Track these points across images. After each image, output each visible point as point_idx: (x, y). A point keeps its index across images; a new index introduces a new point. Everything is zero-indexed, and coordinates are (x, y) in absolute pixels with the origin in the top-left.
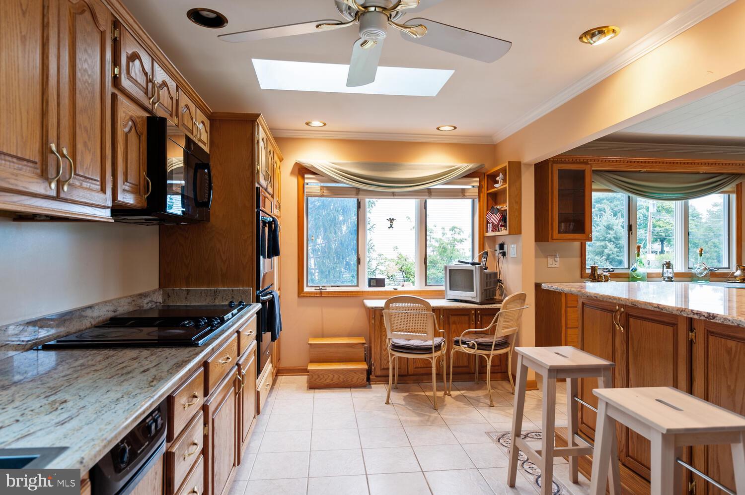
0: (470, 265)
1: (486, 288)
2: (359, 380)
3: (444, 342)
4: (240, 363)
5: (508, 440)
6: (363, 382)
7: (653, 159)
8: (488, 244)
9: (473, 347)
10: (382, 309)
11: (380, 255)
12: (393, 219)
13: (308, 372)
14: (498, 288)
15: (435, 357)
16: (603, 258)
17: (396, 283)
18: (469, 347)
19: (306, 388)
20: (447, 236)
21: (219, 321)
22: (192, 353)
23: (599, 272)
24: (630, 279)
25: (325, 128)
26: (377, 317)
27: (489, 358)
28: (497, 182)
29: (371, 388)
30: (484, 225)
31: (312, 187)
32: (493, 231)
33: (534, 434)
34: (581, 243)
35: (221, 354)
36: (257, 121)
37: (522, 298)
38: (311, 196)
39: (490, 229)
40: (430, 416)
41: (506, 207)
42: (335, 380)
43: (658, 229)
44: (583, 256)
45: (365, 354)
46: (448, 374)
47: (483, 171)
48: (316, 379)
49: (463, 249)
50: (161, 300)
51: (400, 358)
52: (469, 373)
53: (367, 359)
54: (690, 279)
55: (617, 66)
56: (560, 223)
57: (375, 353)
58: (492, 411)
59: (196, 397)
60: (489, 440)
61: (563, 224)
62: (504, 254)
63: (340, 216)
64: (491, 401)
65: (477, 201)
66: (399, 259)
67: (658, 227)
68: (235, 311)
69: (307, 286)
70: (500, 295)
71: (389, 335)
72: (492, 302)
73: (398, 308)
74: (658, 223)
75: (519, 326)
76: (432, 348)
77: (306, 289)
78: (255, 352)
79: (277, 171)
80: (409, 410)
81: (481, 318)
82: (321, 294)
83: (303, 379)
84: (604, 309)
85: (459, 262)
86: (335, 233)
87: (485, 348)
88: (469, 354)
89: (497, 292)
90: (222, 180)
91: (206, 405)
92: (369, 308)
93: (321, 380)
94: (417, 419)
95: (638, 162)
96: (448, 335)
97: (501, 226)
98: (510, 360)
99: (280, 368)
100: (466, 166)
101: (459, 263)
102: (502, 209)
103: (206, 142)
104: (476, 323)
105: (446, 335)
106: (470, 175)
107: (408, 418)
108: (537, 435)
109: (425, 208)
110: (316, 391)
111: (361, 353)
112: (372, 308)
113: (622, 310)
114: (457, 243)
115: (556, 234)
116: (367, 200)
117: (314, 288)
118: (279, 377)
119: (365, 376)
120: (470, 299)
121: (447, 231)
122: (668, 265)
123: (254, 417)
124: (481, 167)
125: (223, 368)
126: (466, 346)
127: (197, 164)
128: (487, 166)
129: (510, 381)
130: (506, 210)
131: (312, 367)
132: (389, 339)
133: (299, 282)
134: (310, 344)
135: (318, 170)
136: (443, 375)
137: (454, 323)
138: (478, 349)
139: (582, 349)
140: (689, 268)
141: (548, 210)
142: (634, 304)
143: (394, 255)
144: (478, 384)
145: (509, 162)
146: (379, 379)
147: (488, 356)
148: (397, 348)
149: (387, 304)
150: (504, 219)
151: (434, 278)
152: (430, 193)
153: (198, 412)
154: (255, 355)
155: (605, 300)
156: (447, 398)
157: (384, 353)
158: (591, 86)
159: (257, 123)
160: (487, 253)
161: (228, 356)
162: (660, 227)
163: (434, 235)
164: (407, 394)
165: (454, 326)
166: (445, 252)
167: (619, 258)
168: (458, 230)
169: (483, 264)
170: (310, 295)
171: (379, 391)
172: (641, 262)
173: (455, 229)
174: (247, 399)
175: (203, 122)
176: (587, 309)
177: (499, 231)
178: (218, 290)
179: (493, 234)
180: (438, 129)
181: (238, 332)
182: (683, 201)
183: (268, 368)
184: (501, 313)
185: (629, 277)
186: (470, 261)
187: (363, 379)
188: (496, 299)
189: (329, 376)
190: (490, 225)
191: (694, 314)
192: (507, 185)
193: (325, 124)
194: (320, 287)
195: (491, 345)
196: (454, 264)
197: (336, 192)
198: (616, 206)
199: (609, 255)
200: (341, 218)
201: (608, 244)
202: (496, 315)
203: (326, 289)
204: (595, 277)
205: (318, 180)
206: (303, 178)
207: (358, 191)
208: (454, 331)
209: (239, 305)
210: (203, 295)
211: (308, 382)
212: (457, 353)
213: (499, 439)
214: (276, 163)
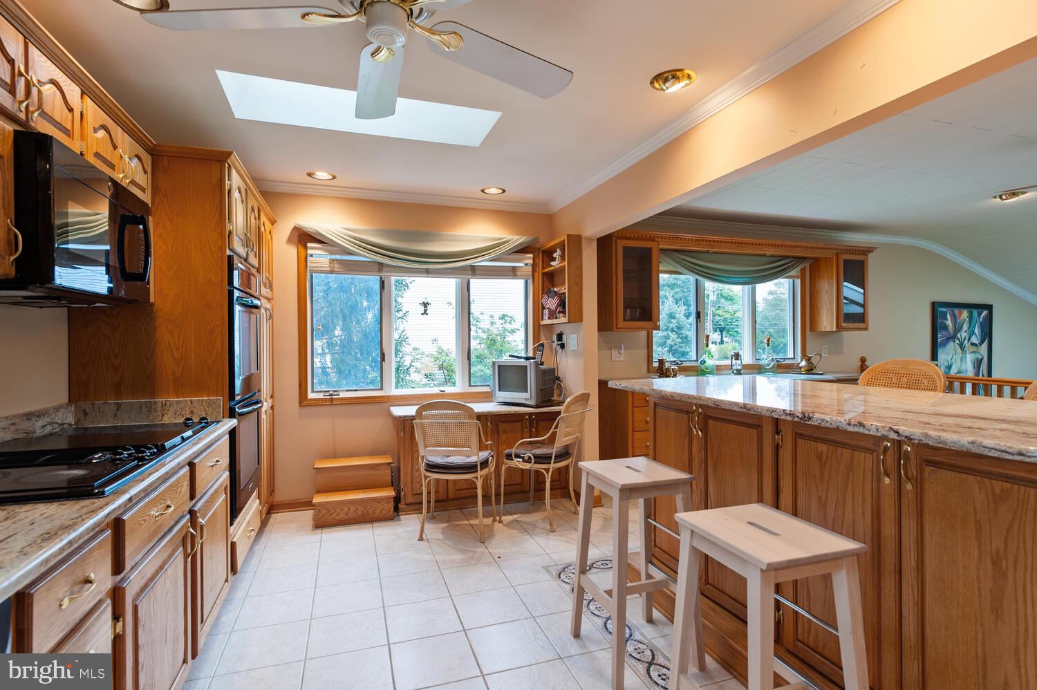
0: (523, 360)
1: (541, 388)
2: (383, 511)
3: (492, 456)
4: (196, 509)
5: (571, 574)
6: (389, 514)
7: (722, 238)
8: (544, 335)
9: (529, 461)
10: (413, 418)
11: (415, 349)
12: (427, 303)
13: (314, 506)
14: (555, 386)
15: (481, 476)
16: (666, 349)
17: (435, 382)
18: (524, 461)
19: (311, 528)
20: (496, 326)
21: (156, 451)
22: (85, 510)
23: (667, 365)
24: (699, 372)
25: (334, 182)
26: (408, 430)
27: (548, 473)
28: (554, 259)
29: (400, 520)
30: (539, 310)
31: (317, 259)
32: (549, 318)
33: (600, 563)
34: (648, 333)
35: (153, 503)
36: (228, 161)
37: (585, 398)
38: (317, 272)
39: (546, 317)
40: (475, 552)
41: (564, 289)
42: (351, 514)
43: (717, 318)
44: (650, 348)
45: (392, 476)
46: (498, 495)
47: (538, 246)
48: (324, 515)
49: (515, 341)
50: (70, 419)
51: (437, 480)
52: (523, 492)
53: (395, 482)
54: (757, 371)
55: (694, 120)
56: (625, 309)
57: (405, 475)
58: (550, 537)
59: (90, 582)
60: (548, 577)
61: (628, 311)
62: (562, 346)
63: (364, 301)
64: (551, 525)
65: (530, 282)
66: (440, 353)
67: (717, 316)
68: (189, 433)
69: (313, 391)
70: (558, 395)
71: (422, 451)
72: (551, 404)
73: (432, 416)
74: (718, 312)
75: (581, 431)
76: (477, 466)
77: (311, 396)
78: (226, 488)
79: (266, 236)
80: (449, 545)
81: (537, 423)
82: (331, 401)
83: (307, 516)
84: (679, 410)
85: (510, 356)
86: (358, 322)
87: (543, 461)
88: (522, 469)
89: (555, 391)
90: (173, 244)
91: (119, 587)
92: (396, 418)
93: (331, 515)
94: (458, 557)
95: (707, 241)
96: (497, 449)
97: (560, 312)
98: (571, 473)
99: (274, 503)
100: (517, 239)
101: (510, 358)
102: (561, 292)
103: (145, 186)
104: (531, 431)
105: (494, 448)
106: (522, 250)
107: (448, 558)
108: (604, 564)
109: (468, 290)
110: (324, 530)
111: (386, 475)
112: (400, 417)
113: (700, 410)
114: (507, 334)
115: (621, 323)
116: (393, 279)
117: (322, 394)
118: (273, 515)
119: (391, 506)
120: (524, 402)
121: (496, 319)
122: (737, 356)
123: (226, 581)
124: (536, 240)
125: (158, 523)
126: (521, 460)
127: (123, 216)
128: (542, 239)
129: (571, 499)
130: (564, 293)
131: (318, 499)
132: (423, 457)
133: (300, 386)
134: (317, 468)
135: (325, 236)
136: (491, 496)
137: (505, 431)
138: (535, 463)
139: (655, 459)
140: (757, 359)
141: (612, 294)
142: (717, 403)
143: (433, 350)
144: (534, 504)
145: (568, 235)
146: (412, 507)
147: (547, 470)
148: (432, 467)
149: (419, 412)
150: (562, 303)
151: (482, 376)
152: (474, 271)
153: (100, 602)
154: (226, 493)
155: (683, 400)
156: (497, 526)
157: (417, 474)
158: (666, 142)
159: (228, 164)
160: (542, 345)
161: (169, 503)
162: (719, 316)
163: (481, 325)
164: (446, 525)
165: (504, 435)
166: (494, 344)
167: (681, 349)
168: (509, 319)
169: (538, 359)
170: (317, 403)
171: (410, 524)
172: (709, 353)
173: (506, 318)
174: (211, 558)
175: (138, 157)
176: (659, 411)
177: (556, 318)
178: (167, 402)
179: (550, 322)
180: (483, 191)
181: (192, 465)
182: (750, 286)
183: (253, 507)
184: (562, 418)
185: (698, 371)
186: (523, 354)
187: (389, 510)
188: (554, 400)
189: (343, 509)
190: (546, 311)
191: (787, 414)
192: (566, 263)
193: (334, 177)
194: (331, 392)
195: (551, 457)
196: (505, 359)
197: (352, 267)
198: (677, 293)
199: (671, 346)
200: (365, 304)
201: (670, 334)
202: (557, 421)
203: (339, 395)
204: (663, 371)
205: (326, 251)
206: (306, 248)
207: (381, 266)
208: (505, 442)
209: (200, 423)
210: (144, 410)
211: (313, 519)
212: (509, 469)
213: (559, 575)
214: (264, 225)
